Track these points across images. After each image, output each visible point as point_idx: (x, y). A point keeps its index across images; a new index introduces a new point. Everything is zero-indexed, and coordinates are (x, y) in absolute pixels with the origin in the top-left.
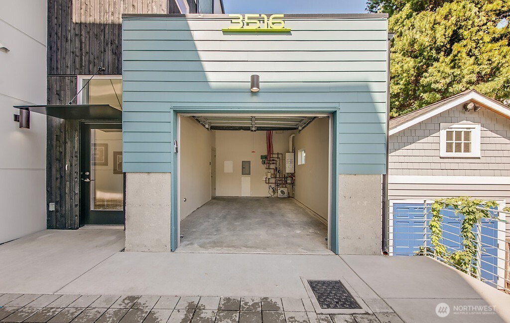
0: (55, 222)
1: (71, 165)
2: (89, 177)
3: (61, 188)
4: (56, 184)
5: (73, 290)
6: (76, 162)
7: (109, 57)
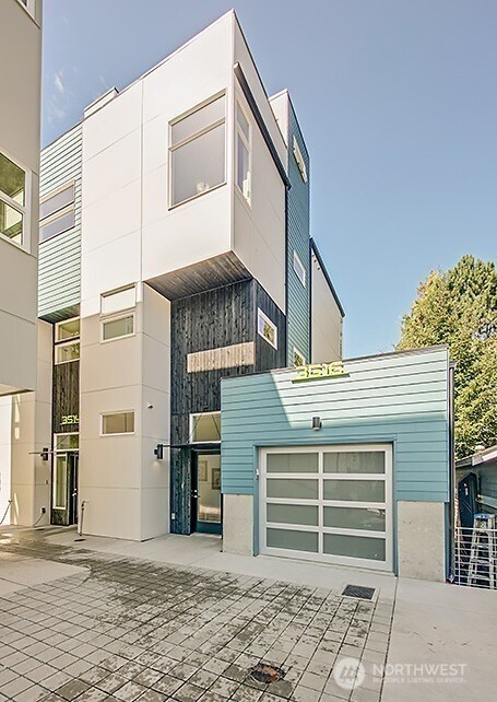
0: (176, 528)
1: (185, 485)
2: (196, 494)
3: (179, 502)
4: (176, 498)
5: (198, 565)
6: (189, 481)
7: (211, 396)
